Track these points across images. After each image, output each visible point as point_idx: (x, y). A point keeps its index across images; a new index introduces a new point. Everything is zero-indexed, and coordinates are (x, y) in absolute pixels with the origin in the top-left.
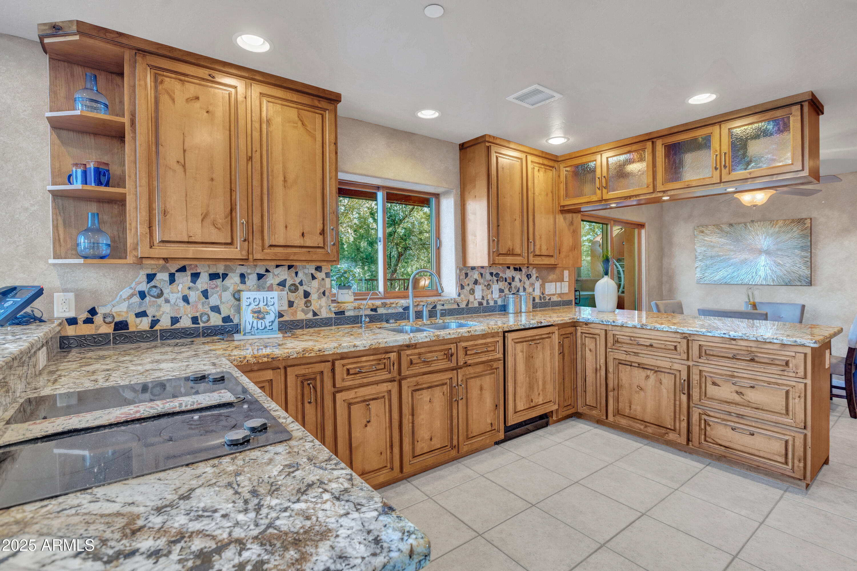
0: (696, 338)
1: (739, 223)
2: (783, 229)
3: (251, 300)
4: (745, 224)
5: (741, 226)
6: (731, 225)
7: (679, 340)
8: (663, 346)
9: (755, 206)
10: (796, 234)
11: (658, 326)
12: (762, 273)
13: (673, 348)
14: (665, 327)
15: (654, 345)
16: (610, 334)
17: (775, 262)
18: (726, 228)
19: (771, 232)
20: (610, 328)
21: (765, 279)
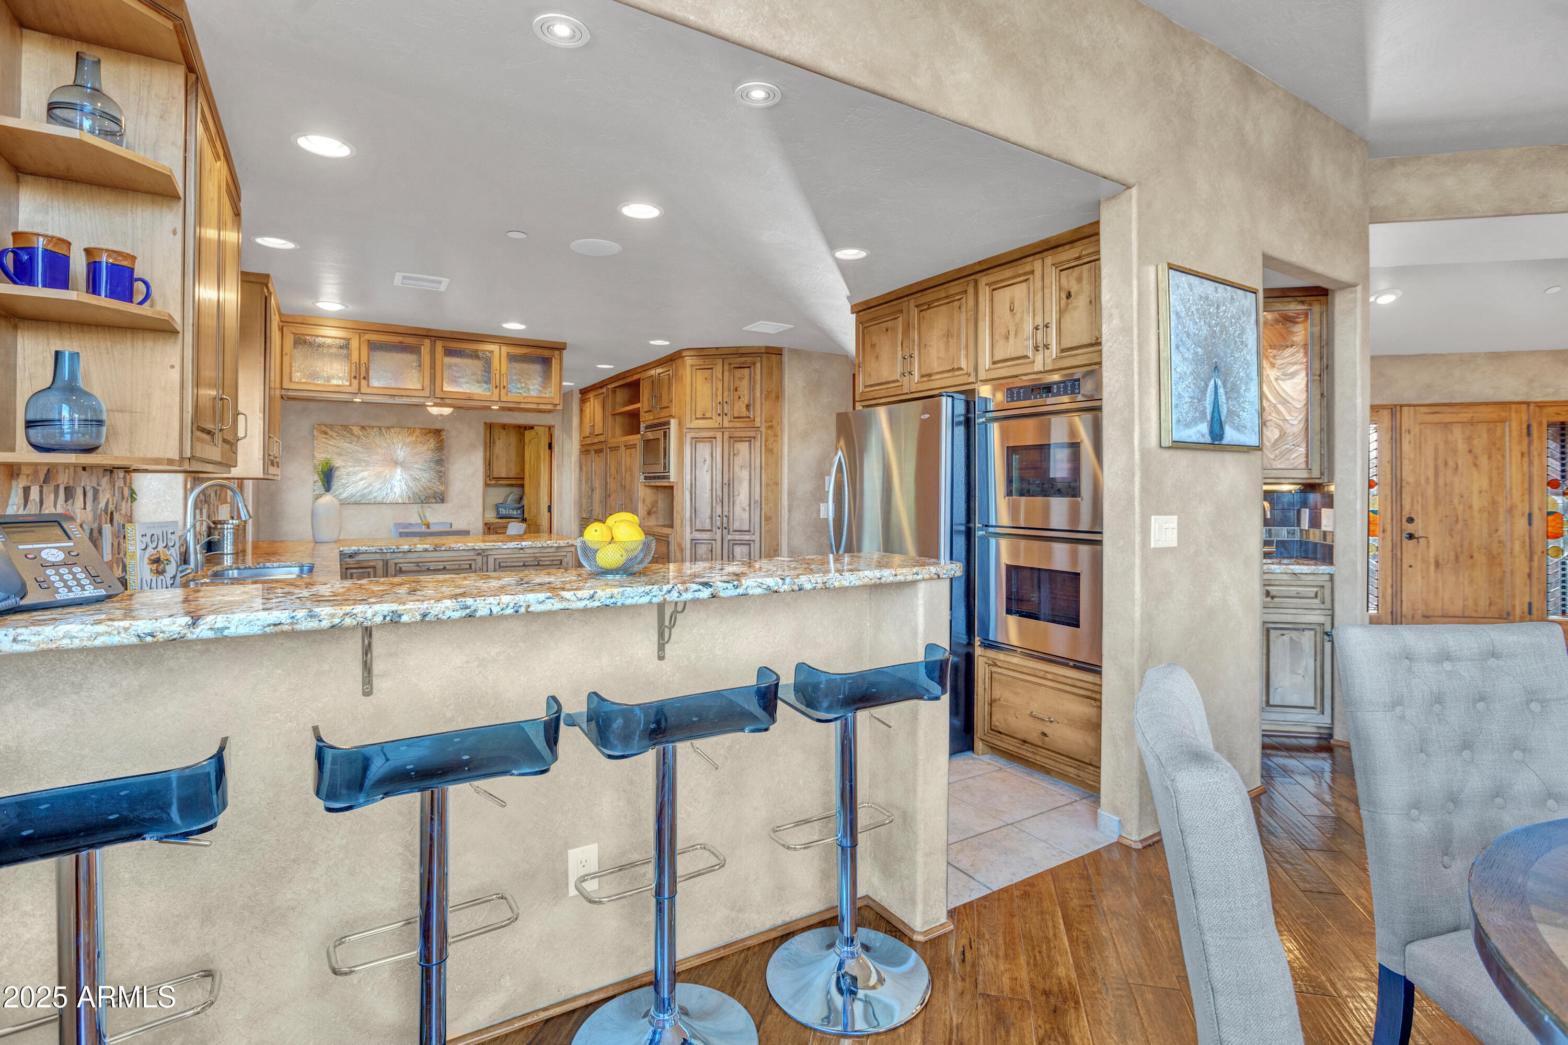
0: (490, 553)
1: (373, 427)
2: (419, 440)
3: (148, 539)
4: (380, 428)
5: (375, 430)
6: (363, 428)
7: (475, 557)
8: (457, 567)
9: (441, 415)
10: (432, 446)
11: (453, 546)
12: (397, 490)
13: (468, 566)
14: (461, 546)
15: (448, 567)
16: (391, 564)
17: (411, 475)
18: (356, 430)
19: (408, 440)
20: (388, 556)
21: (401, 497)
